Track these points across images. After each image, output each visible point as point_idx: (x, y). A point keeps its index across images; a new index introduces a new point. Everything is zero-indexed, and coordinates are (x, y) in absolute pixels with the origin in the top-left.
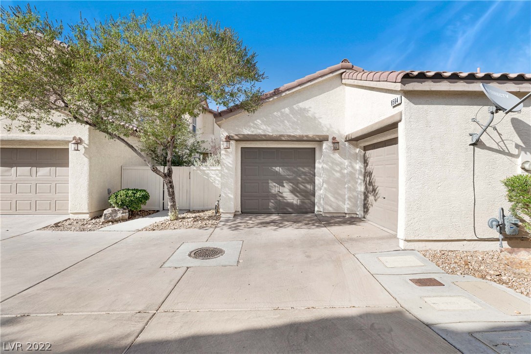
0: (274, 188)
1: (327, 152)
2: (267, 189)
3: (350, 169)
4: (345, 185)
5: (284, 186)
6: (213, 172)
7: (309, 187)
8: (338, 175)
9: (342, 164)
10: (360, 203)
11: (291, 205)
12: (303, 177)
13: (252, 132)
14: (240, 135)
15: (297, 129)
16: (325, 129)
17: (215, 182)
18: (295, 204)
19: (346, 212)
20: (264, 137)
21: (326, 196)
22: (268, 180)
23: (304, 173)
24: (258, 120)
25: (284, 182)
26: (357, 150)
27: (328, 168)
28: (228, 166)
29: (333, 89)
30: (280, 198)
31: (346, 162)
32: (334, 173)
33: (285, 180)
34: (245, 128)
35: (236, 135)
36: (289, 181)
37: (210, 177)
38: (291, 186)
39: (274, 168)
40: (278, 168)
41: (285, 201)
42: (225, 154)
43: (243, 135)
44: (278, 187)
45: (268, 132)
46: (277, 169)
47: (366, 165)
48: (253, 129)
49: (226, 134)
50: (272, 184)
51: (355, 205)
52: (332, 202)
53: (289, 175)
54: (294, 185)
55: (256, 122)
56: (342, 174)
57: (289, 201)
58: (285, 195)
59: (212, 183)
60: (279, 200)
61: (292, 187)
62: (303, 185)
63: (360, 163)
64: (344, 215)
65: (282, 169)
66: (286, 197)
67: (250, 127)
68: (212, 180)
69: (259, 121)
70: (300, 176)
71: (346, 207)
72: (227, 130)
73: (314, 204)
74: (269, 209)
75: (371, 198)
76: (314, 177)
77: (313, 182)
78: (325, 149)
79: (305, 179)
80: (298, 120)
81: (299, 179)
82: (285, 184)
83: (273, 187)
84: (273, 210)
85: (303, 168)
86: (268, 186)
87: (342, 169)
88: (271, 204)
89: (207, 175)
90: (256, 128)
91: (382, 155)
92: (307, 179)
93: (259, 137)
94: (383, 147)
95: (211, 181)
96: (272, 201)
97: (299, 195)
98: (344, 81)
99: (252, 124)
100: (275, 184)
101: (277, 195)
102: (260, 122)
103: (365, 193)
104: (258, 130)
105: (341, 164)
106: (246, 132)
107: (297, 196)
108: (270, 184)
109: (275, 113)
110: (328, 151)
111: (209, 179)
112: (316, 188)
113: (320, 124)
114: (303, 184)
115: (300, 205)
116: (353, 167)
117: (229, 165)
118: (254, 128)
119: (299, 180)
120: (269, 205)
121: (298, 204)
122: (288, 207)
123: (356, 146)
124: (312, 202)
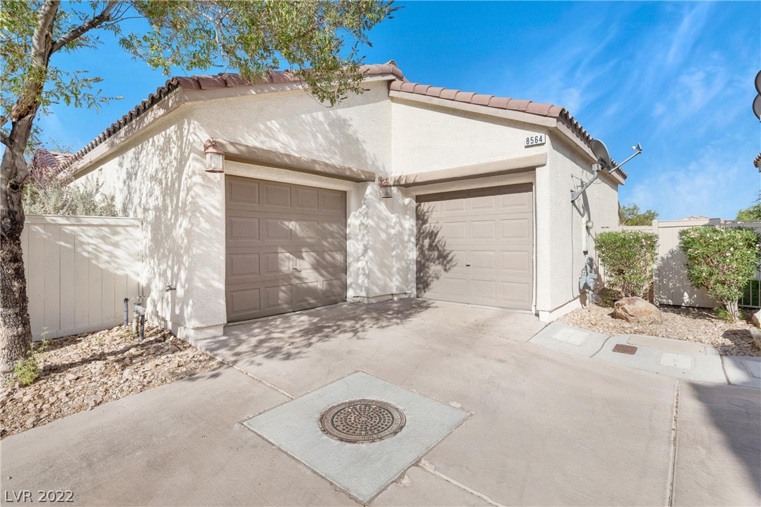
0: (287, 262)
1: (372, 199)
2: (274, 266)
3: (398, 228)
4: (392, 252)
5: (302, 258)
6: (92, 231)
7: (339, 257)
8: (383, 236)
9: (389, 220)
10: (412, 276)
11: (312, 292)
12: (330, 240)
13: (262, 142)
14: (240, 145)
15: (336, 154)
16: (370, 162)
17: (97, 258)
18: (320, 290)
19: (394, 291)
20: (286, 160)
21: (370, 270)
22: (277, 246)
23: (331, 234)
24: (273, 121)
25: (303, 250)
26: (407, 201)
27: (375, 226)
28: (211, 214)
29: (379, 101)
30: (297, 282)
31: (393, 218)
32: (380, 233)
33: (304, 246)
34: (247, 132)
35: (232, 144)
36: (312, 248)
37: (82, 243)
38: (313, 256)
39: (287, 223)
40: (294, 223)
41: (304, 285)
42: (202, 185)
43: (247, 146)
44: (293, 260)
45: (292, 150)
46: (292, 225)
47: (421, 222)
48: (262, 138)
49: (205, 137)
50: (284, 255)
51: (406, 281)
52: (378, 278)
53: (310, 238)
54: (318, 255)
55: (269, 123)
56: (388, 234)
57: (310, 284)
58: (304, 274)
59: (89, 259)
60: (296, 286)
61: (316, 259)
62: (330, 255)
63: (412, 220)
64: (390, 297)
65: (300, 225)
66: (306, 279)
67: (258, 131)
68: (89, 252)
69: (274, 125)
70: (325, 239)
71: (394, 285)
72: (208, 127)
73: (345, 287)
74: (279, 305)
75: (434, 268)
76: (344, 240)
77: (344, 250)
78: (370, 193)
79: (332, 244)
80: (336, 137)
81: (325, 243)
82: (304, 255)
83: (284, 261)
84: (285, 306)
85: (331, 226)
86: (277, 257)
87: (388, 226)
88: (281, 295)
89: (73, 238)
90: (271, 137)
91: (462, 209)
92: (336, 243)
93: (279, 157)
94: (465, 198)
95: (85, 254)
96: (283, 288)
97: (324, 273)
98: (392, 93)
99: (262, 127)
100: (288, 254)
101: (291, 277)
102: (278, 126)
103: (418, 262)
104: (273, 141)
105: (386, 220)
106: (252, 140)
107: (322, 275)
108: (280, 255)
109: (303, 116)
110: (374, 198)
111: (79, 249)
112: (350, 260)
113: (364, 151)
114: (331, 253)
115: (326, 291)
116: (401, 226)
117: (214, 212)
118: (266, 135)
119: (324, 245)
120: (278, 298)
121: (324, 288)
122: (310, 296)
123: (406, 195)
124: (342, 283)
